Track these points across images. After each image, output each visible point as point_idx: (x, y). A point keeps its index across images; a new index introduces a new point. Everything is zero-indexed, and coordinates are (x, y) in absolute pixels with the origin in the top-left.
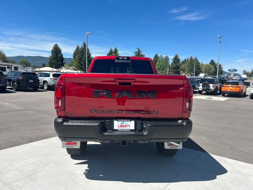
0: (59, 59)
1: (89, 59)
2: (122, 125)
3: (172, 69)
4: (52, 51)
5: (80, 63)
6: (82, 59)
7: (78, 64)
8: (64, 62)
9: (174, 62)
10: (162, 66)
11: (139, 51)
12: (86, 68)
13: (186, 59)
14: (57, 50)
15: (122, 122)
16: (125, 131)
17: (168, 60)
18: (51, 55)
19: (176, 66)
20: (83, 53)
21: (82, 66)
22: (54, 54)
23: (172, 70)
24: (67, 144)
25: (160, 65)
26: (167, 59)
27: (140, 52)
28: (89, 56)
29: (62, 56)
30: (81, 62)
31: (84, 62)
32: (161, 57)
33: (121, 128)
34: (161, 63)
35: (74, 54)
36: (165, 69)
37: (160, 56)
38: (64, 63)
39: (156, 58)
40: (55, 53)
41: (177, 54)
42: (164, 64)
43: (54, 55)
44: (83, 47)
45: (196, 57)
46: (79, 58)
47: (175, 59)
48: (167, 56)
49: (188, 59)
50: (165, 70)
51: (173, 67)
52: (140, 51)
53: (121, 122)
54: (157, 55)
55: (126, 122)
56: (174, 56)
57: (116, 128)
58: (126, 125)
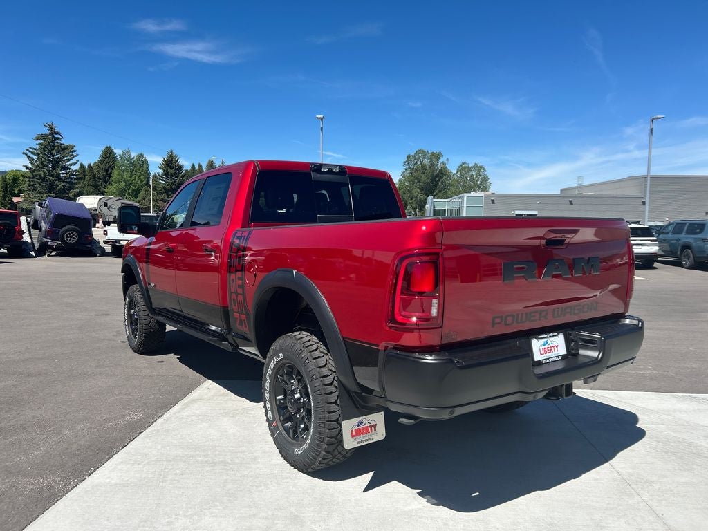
2: (546, 346)
3: (161, 194)
9: (166, 174)
10: (131, 184)
11: (53, 132)
13: (197, 168)
15: (545, 340)
16: (555, 361)
17: (145, 166)
19: (172, 183)
23: (162, 196)
24: (355, 436)
25: (124, 180)
26: (142, 163)
27: (56, 136)
32: (127, 156)
33: (545, 355)
34: (126, 175)
36: (142, 192)
37: (124, 154)
39: (109, 157)
41: (172, 152)
42: (137, 178)
45: (223, 163)
47: (168, 165)
48: (142, 155)
49: (200, 166)
50: (142, 194)
51: (164, 188)
52: (57, 133)
53: (542, 341)
54: (112, 151)
55: (551, 339)
56: (166, 157)
57: (537, 357)
58: (552, 345)
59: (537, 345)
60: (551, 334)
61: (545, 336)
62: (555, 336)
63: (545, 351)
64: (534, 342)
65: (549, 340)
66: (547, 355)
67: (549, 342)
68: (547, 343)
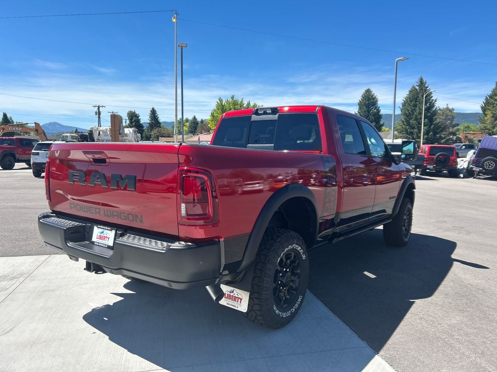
0: (373, 117)
1: (429, 114)
4: (360, 104)
5: (408, 122)
6: (413, 114)
7: (404, 125)
8: (381, 123)
12: (420, 133)
14: (369, 99)
15: (102, 230)
16: (102, 247)
18: (358, 110)
20: (416, 102)
21: (413, 128)
22: (363, 108)
28: (430, 106)
29: (379, 111)
30: (411, 121)
31: (416, 119)
33: (99, 240)
35: (403, 106)
38: (383, 125)
40: (366, 106)
43: (363, 110)
44: (417, 88)
46: (407, 112)
53: (101, 230)
57: (94, 239)
58: (106, 236)
59: (97, 231)
60: (106, 228)
61: (102, 227)
62: (109, 230)
63: (100, 238)
64: (95, 228)
65: (106, 232)
66: (100, 241)
67: (104, 232)
68: (103, 232)
